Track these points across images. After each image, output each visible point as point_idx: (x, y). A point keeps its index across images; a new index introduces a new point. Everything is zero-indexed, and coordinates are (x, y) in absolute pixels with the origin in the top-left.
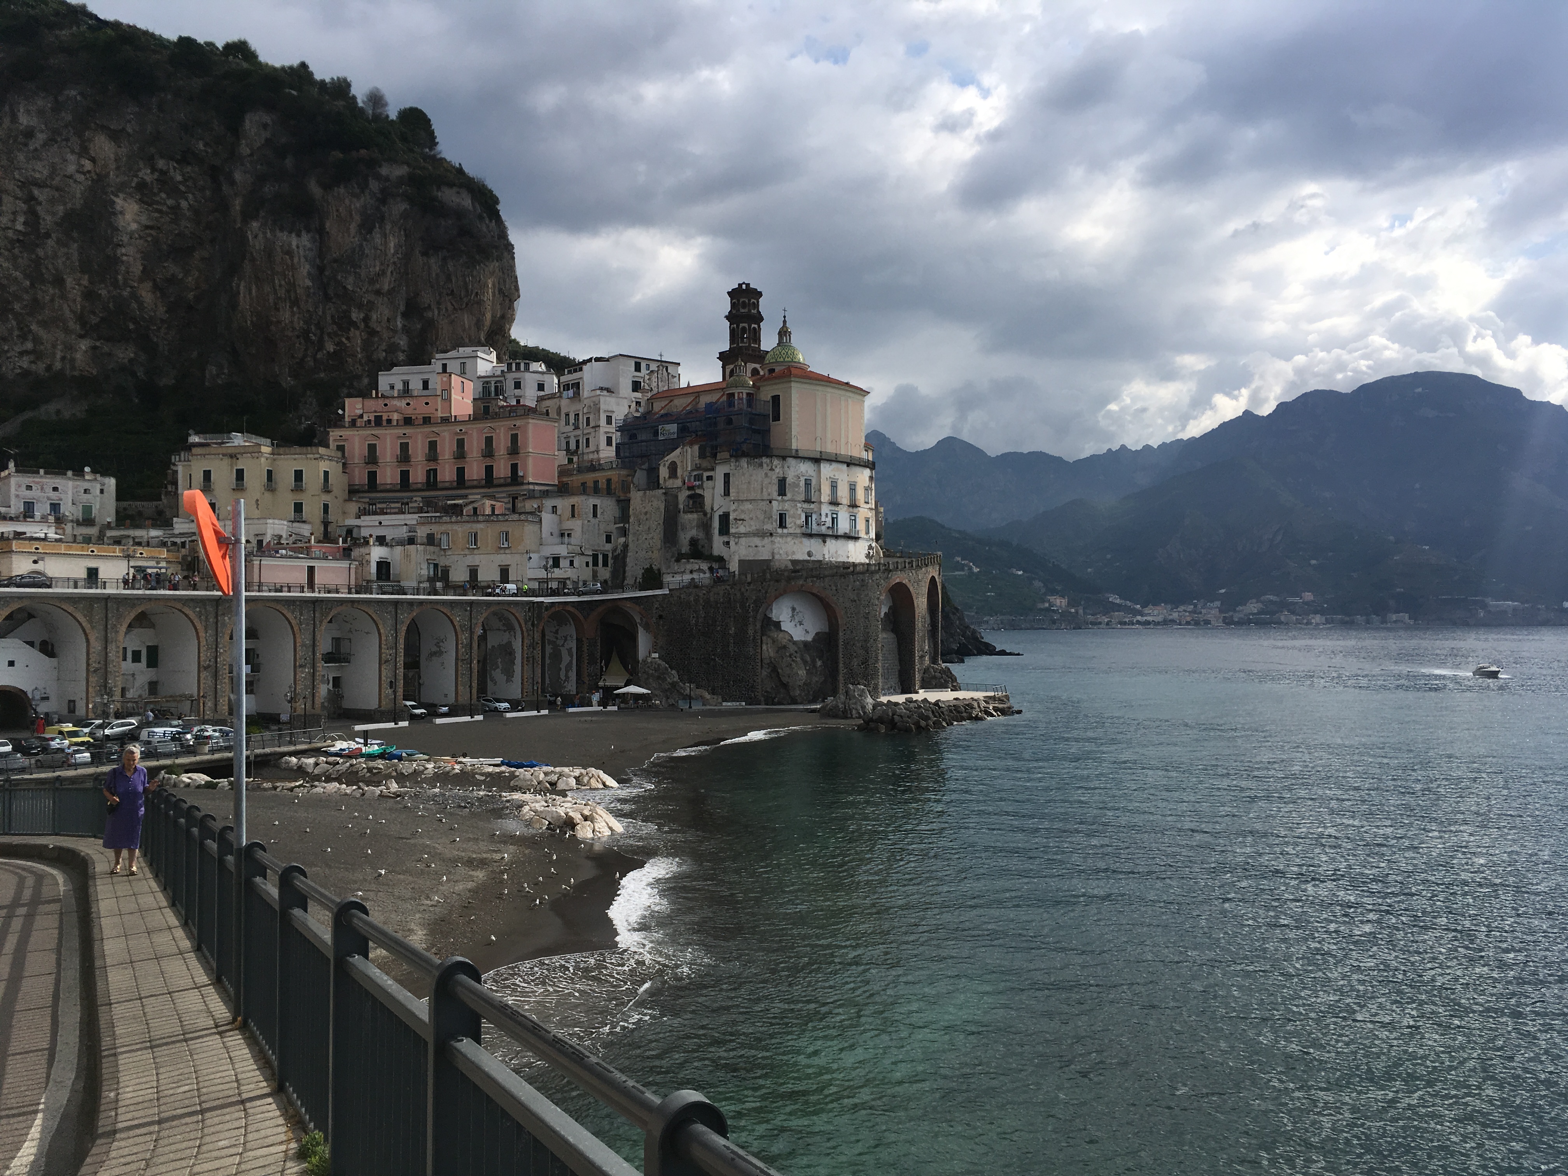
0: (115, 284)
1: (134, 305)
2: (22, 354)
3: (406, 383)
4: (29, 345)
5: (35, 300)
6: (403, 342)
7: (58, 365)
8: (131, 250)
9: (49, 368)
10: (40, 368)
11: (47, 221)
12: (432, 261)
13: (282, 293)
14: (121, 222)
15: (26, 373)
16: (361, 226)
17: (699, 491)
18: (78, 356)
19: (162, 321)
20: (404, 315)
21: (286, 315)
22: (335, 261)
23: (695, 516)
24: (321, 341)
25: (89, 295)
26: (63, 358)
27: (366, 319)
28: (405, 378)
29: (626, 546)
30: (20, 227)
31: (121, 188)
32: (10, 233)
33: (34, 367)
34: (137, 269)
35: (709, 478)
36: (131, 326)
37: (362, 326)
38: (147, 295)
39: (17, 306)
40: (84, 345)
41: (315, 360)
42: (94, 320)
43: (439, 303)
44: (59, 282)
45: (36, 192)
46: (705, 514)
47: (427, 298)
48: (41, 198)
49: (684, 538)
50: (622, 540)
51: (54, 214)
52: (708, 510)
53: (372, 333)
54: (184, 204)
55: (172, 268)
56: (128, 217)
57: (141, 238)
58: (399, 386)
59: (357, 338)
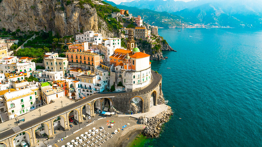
0: (39, 17)
1: (42, 21)
2: (28, 28)
3: (80, 37)
4: (29, 27)
5: (29, 20)
6: (79, 30)
7: (33, 30)
8: (41, 12)
9: (32, 30)
10: (30, 30)
11: (29, 8)
12: (83, 17)
13: (61, 23)
14: (39, 8)
15: (29, 31)
16: (72, 12)
17: (121, 74)
18: (35, 29)
19: (46, 23)
20: (79, 25)
21: (61, 26)
22: (68, 17)
23: (120, 78)
24: (67, 30)
25: (36, 19)
26: (33, 29)
27: (73, 26)
28: (80, 36)
29: (110, 80)
30: (25, 8)
31: (38, 2)
32: (23, 9)
33: (29, 30)
34: (42, 15)
35: (122, 73)
36: (42, 24)
37: (73, 27)
38: (44, 19)
39: (26, 21)
40: (36, 27)
41: (67, 33)
42: (37, 23)
43: (84, 24)
44: (31, 17)
45: (26, 3)
46: (122, 78)
47: (83, 23)
48: (27, 4)
49: (118, 81)
50: (109, 79)
51: (29, 6)
52: (122, 77)
53: (75, 28)
54: (48, 5)
55: (47, 15)
56: (40, 7)
57: (42, 10)
58: (79, 38)
59: (72, 29)
